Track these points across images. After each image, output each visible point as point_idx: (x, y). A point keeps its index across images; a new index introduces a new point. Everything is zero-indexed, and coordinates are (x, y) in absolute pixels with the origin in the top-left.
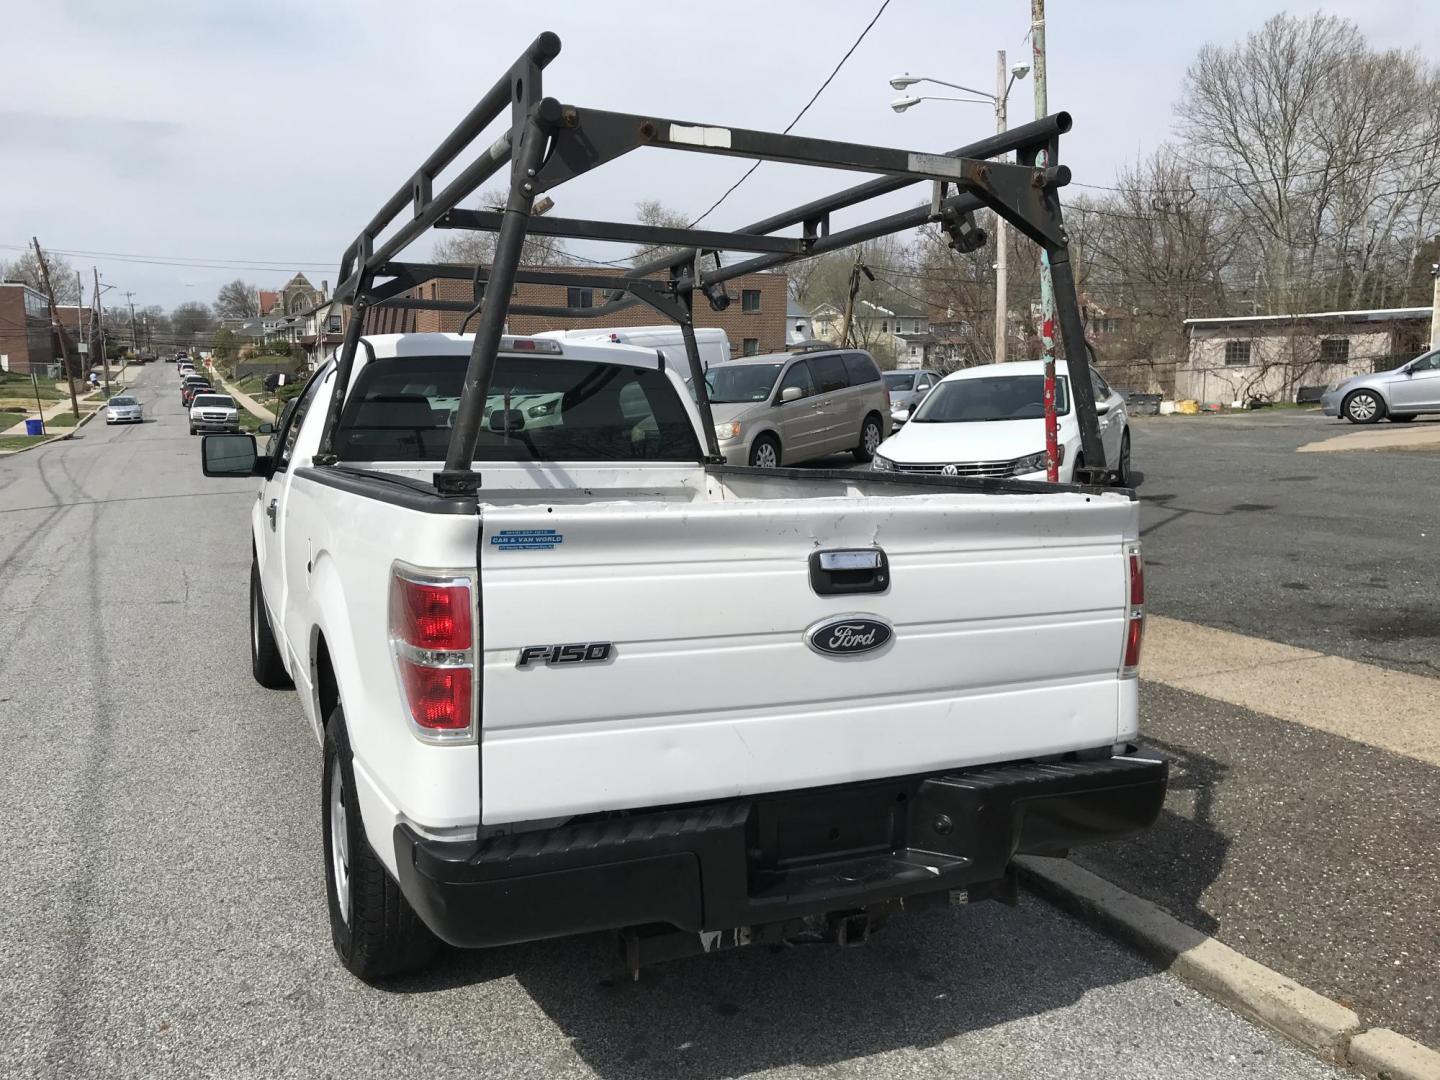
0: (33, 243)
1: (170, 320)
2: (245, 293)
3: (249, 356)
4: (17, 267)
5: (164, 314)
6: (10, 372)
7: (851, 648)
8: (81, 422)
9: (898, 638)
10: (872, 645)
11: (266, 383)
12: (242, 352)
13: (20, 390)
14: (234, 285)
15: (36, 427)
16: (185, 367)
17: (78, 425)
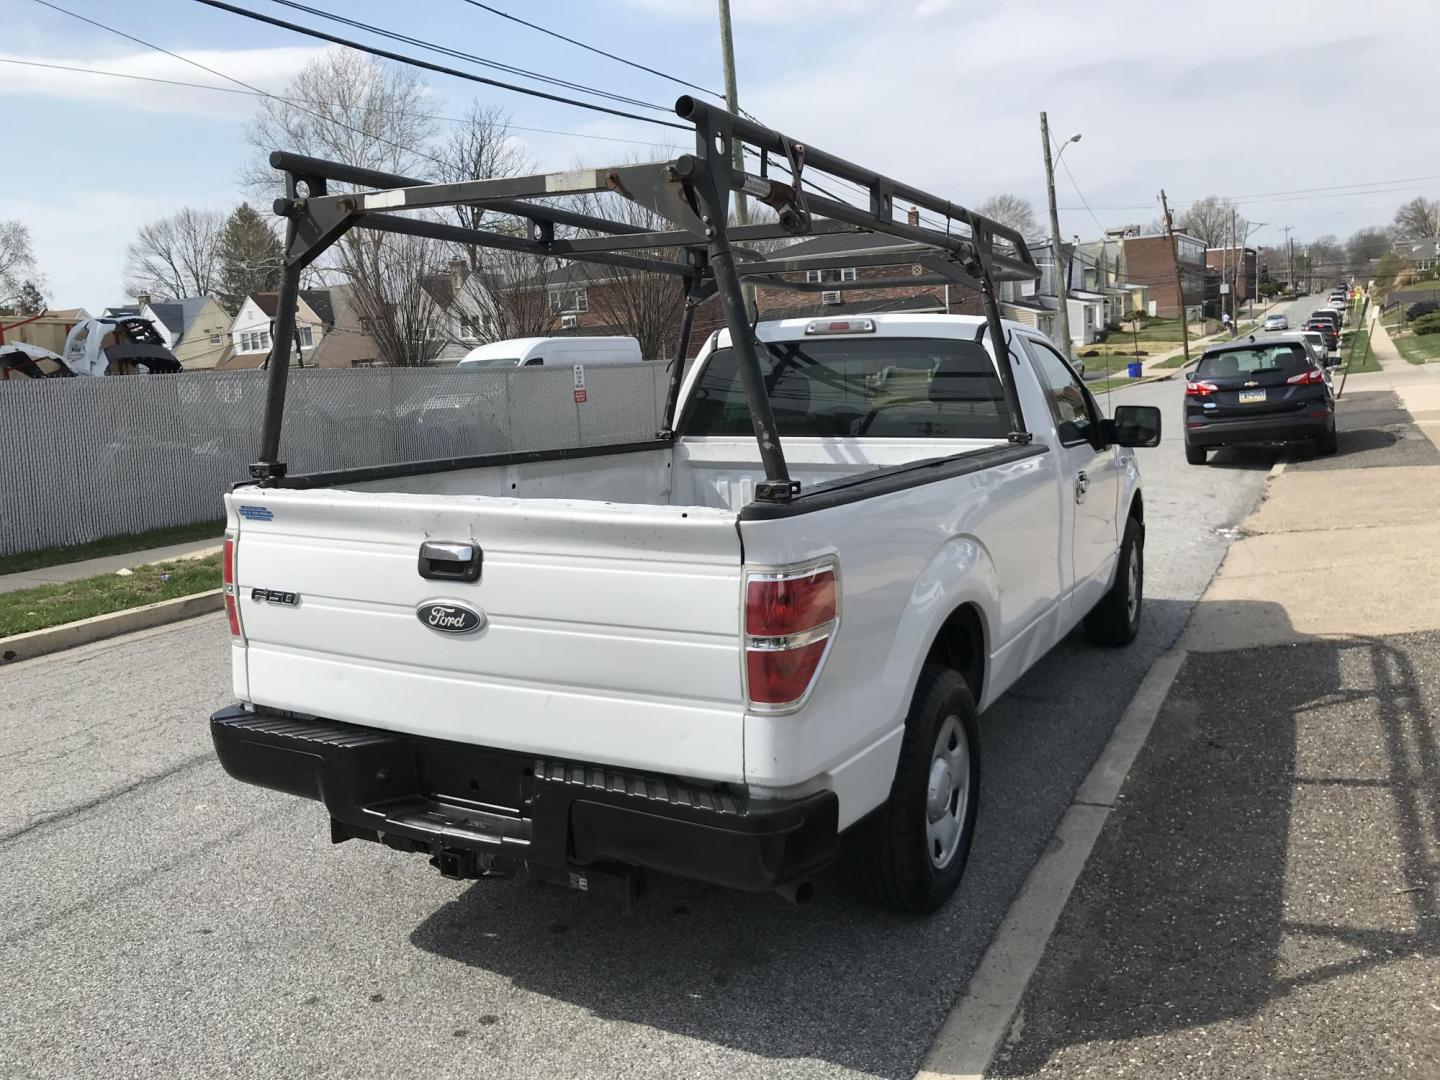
0: (1160, 195)
1: (1344, 249)
2: (1426, 211)
3: (1408, 282)
4: (1188, 216)
5: (1337, 243)
6: (1157, 317)
7: (446, 627)
8: (1187, 363)
9: (491, 626)
10: (462, 628)
11: (1408, 313)
12: (1398, 279)
13: (1154, 335)
14: (1414, 204)
15: (1135, 370)
16: (1333, 300)
17: (1183, 366)
